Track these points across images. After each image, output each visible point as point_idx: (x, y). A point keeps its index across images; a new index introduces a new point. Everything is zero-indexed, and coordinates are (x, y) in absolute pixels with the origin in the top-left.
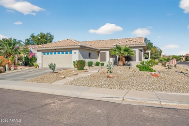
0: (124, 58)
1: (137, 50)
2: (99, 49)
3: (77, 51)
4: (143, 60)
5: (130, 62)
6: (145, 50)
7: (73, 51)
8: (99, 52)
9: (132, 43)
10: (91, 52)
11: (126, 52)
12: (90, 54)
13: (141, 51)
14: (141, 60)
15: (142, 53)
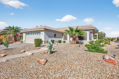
0: (78, 38)
1: (88, 33)
2: (63, 32)
3: (43, 33)
4: (92, 40)
5: (83, 41)
6: (94, 33)
7: (41, 33)
8: (63, 34)
9: (84, 27)
10: (56, 33)
11: (78, 33)
12: (55, 35)
13: (91, 33)
14: (91, 40)
15: (92, 34)
